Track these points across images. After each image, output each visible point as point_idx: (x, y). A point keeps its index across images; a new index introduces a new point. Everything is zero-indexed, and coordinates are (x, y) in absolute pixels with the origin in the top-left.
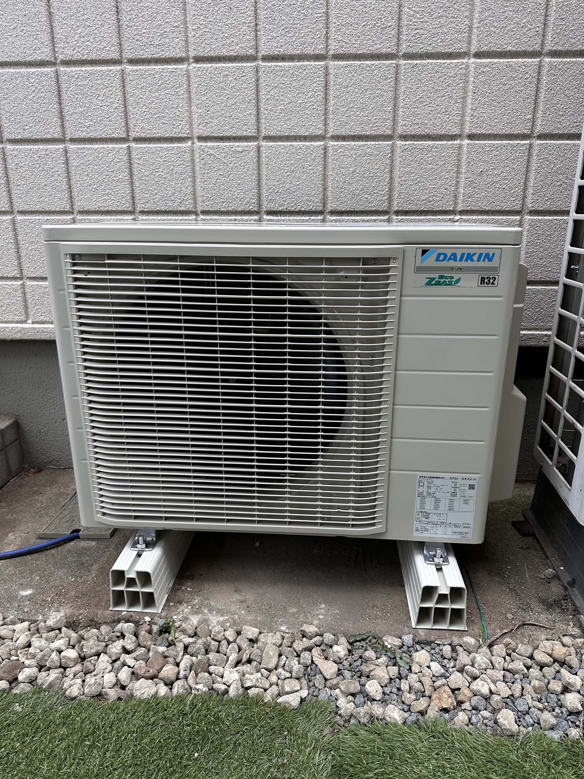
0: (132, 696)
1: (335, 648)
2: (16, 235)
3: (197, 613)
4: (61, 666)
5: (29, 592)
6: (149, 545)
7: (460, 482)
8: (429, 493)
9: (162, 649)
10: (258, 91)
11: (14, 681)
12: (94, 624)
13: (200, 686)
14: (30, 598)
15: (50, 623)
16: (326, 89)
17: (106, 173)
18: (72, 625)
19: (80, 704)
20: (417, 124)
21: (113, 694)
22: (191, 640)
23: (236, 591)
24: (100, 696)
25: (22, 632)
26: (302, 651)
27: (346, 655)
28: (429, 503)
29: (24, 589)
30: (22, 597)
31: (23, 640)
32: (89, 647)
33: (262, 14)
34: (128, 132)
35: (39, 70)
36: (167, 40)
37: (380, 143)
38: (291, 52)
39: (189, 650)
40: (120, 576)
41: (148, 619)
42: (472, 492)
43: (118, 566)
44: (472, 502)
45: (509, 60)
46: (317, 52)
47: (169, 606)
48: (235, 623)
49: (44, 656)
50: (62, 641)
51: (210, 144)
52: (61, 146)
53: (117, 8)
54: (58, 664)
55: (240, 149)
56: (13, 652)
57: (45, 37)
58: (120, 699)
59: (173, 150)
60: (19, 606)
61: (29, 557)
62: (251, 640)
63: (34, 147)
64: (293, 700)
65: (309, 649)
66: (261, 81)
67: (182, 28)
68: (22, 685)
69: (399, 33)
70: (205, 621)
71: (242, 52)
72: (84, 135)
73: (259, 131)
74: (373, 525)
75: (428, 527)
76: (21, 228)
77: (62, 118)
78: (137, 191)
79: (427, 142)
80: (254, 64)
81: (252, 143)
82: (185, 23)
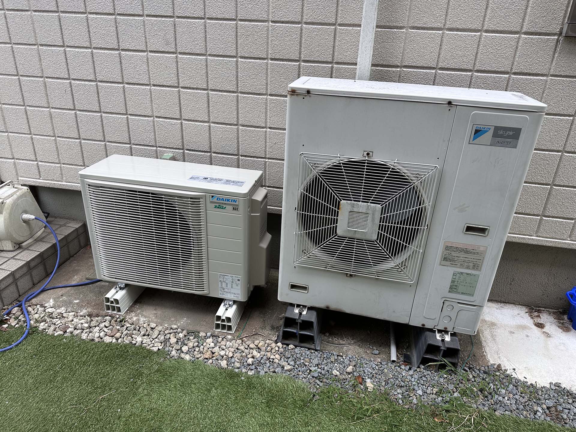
0: (103, 341)
1: (180, 334)
2: (81, 148)
3: (136, 316)
4: (82, 329)
5: (78, 301)
6: (121, 288)
7: (234, 278)
8: (223, 281)
9: (118, 327)
10: (180, 100)
11: (65, 332)
12: (97, 316)
13: (126, 341)
14: (77, 304)
15: (81, 314)
16: (208, 102)
17: (118, 127)
18: (90, 315)
19: (85, 342)
20: (247, 121)
21: (97, 340)
22: (130, 325)
23: (155, 310)
24: (93, 340)
25: (71, 316)
26: (167, 334)
27: (183, 337)
28: (224, 285)
29: (75, 300)
30: (74, 303)
31: (71, 319)
32: (93, 324)
33: (180, 70)
34: (127, 111)
35: (90, 83)
36: (141, 77)
37: (233, 127)
38: (192, 86)
39: (128, 329)
40: (108, 300)
41: (118, 316)
42: (239, 282)
43: (107, 296)
44: (239, 286)
45: (284, 98)
46: (203, 87)
47: (127, 312)
48: (149, 321)
49: (76, 325)
50: (83, 321)
51: (161, 120)
52: (99, 114)
53: (121, 62)
54: (81, 328)
55: (173, 123)
56: (67, 322)
57: (92, 71)
58: (99, 342)
59: (145, 121)
60: (72, 306)
61: (80, 287)
62: (152, 328)
63: (88, 113)
64: (155, 349)
65: (170, 333)
66: (181, 96)
67: (147, 72)
68: (68, 334)
69: (237, 83)
70: (138, 320)
71: (172, 85)
72: (108, 111)
73: (181, 116)
74: (204, 290)
75: (224, 293)
76: (84, 146)
77: (99, 103)
78: (131, 136)
79: (252, 129)
80: (178, 89)
81: (178, 121)
82: (148, 70)
